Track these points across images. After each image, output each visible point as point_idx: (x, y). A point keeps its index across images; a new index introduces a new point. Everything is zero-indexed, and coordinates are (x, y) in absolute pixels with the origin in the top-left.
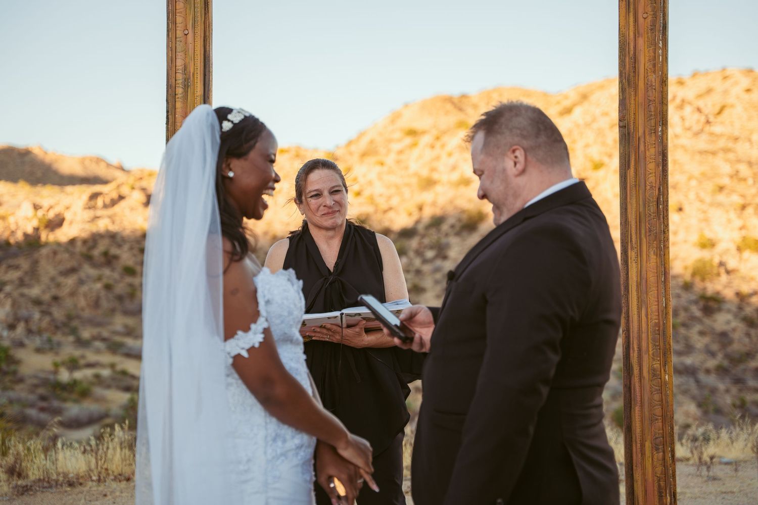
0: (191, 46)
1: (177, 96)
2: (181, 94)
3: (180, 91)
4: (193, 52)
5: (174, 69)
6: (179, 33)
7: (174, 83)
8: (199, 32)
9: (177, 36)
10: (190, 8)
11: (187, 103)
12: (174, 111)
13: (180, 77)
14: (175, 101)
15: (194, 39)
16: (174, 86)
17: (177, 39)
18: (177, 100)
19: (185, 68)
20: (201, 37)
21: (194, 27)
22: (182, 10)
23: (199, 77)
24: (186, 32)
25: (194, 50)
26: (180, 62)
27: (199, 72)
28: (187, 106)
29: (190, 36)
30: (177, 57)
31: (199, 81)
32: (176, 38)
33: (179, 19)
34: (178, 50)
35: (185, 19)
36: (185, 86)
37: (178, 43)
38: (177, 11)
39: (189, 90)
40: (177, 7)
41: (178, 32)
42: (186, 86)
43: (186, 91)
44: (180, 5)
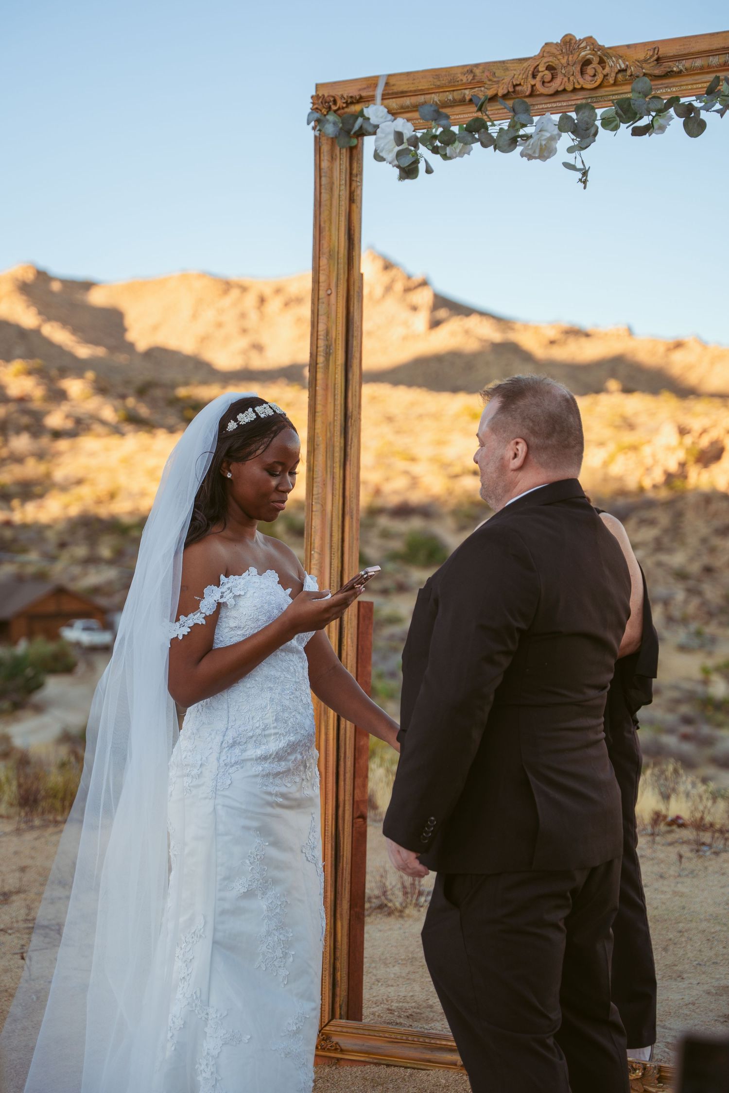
0: (333, 308)
1: (318, 366)
2: (322, 363)
3: (321, 359)
4: (335, 314)
5: (316, 336)
6: (322, 294)
7: (315, 351)
8: (341, 291)
9: (320, 297)
10: (334, 265)
11: (328, 372)
12: (314, 383)
13: (321, 343)
14: (316, 372)
15: (337, 300)
16: (315, 354)
17: (320, 301)
18: (318, 370)
19: (327, 333)
20: (343, 296)
21: (337, 286)
22: (325, 267)
23: (340, 343)
24: (329, 292)
25: (337, 313)
26: (322, 327)
27: (340, 337)
28: (328, 376)
29: (333, 297)
30: (319, 321)
31: (340, 348)
32: (318, 299)
33: (322, 278)
34: (320, 313)
35: (329, 277)
36: (326, 354)
37: (320, 305)
38: (321, 268)
39: (331, 358)
40: (321, 264)
41: (321, 292)
42: (328, 355)
43: (327, 360)
44: (324, 261)
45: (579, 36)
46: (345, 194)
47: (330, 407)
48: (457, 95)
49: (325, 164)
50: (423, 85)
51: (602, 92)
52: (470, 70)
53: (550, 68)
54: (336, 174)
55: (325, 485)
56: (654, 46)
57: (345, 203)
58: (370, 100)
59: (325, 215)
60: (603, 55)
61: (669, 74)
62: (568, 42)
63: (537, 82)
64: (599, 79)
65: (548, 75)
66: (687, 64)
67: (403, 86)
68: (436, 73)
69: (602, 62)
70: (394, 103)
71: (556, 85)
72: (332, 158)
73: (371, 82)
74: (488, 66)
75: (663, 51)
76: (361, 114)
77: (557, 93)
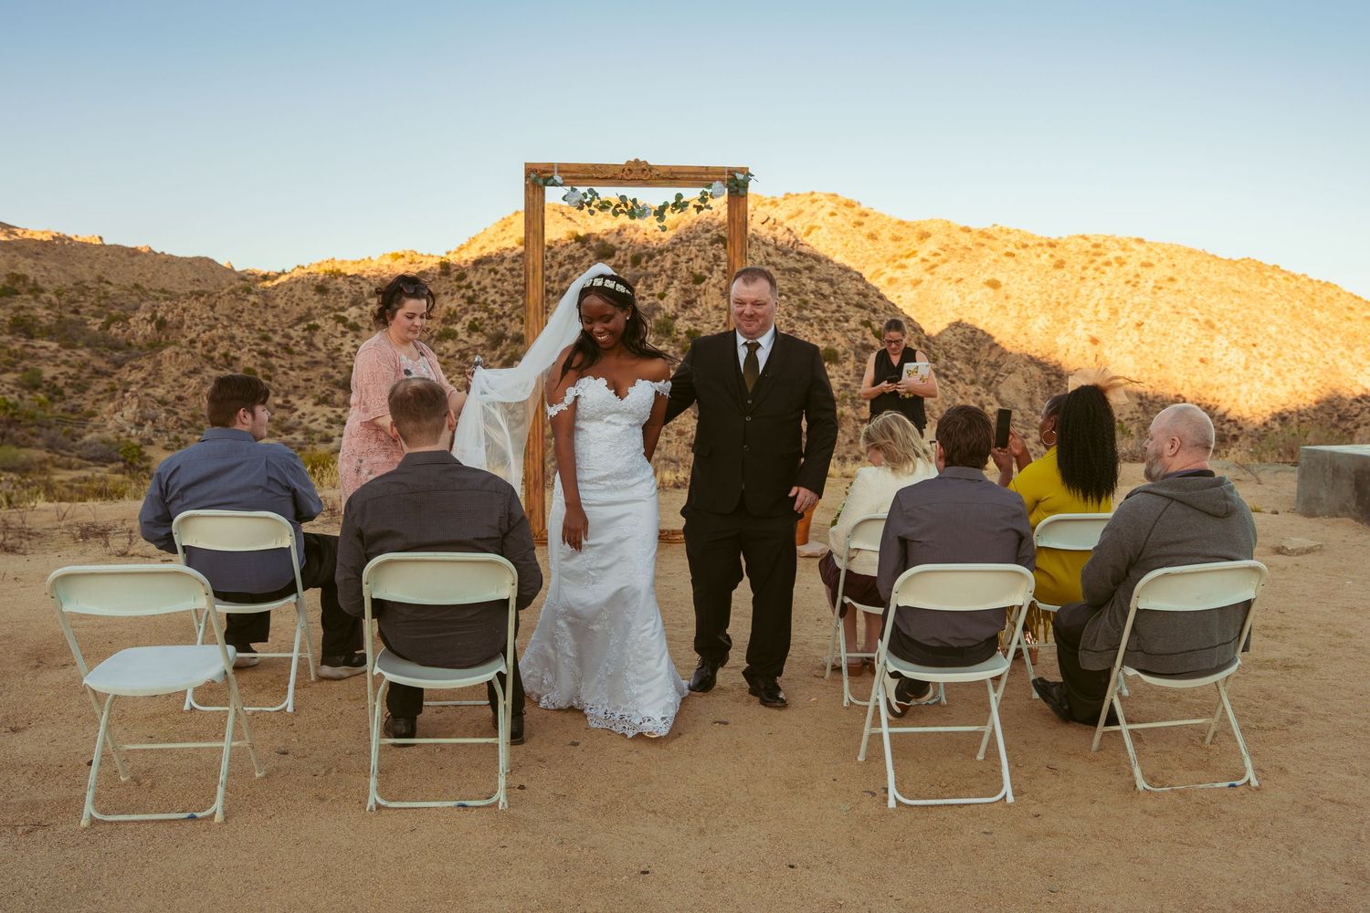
0: (536, 254)
8: (540, 247)
9: (530, 248)
10: (536, 237)
15: (538, 250)
21: (538, 245)
22: (532, 237)
24: (534, 247)
25: (538, 255)
26: (531, 261)
29: (536, 249)
33: (530, 241)
39: (535, 274)
40: (530, 236)
43: (534, 272)
44: (531, 234)
45: (641, 160)
46: (540, 208)
47: (536, 294)
48: (590, 175)
49: (531, 196)
50: (572, 169)
51: (649, 181)
52: (594, 166)
53: (629, 170)
54: (536, 200)
55: (534, 324)
56: (670, 168)
57: (540, 212)
58: (553, 172)
59: (531, 216)
60: (651, 168)
61: (676, 179)
62: (637, 161)
63: (624, 174)
64: (649, 176)
65: (628, 172)
66: (682, 176)
67: (564, 168)
68: (579, 165)
69: (650, 171)
70: (563, 175)
71: (631, 177)
72: (534, 193)
73: (552, 165)
74: (601, 166)
75: (673, 170)
76: (552, 177)
77: (632, 179)
